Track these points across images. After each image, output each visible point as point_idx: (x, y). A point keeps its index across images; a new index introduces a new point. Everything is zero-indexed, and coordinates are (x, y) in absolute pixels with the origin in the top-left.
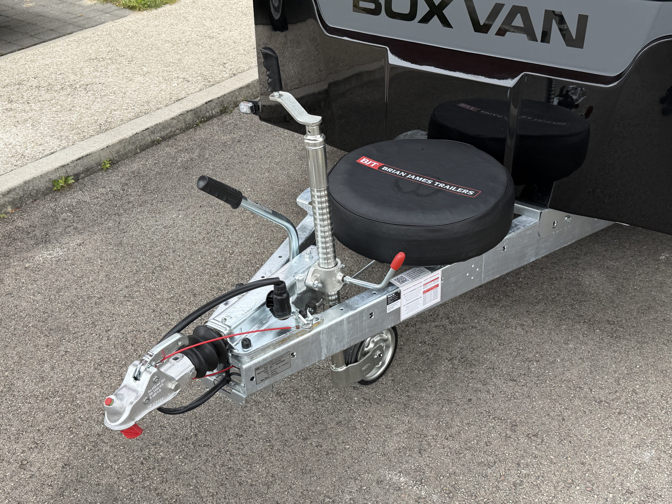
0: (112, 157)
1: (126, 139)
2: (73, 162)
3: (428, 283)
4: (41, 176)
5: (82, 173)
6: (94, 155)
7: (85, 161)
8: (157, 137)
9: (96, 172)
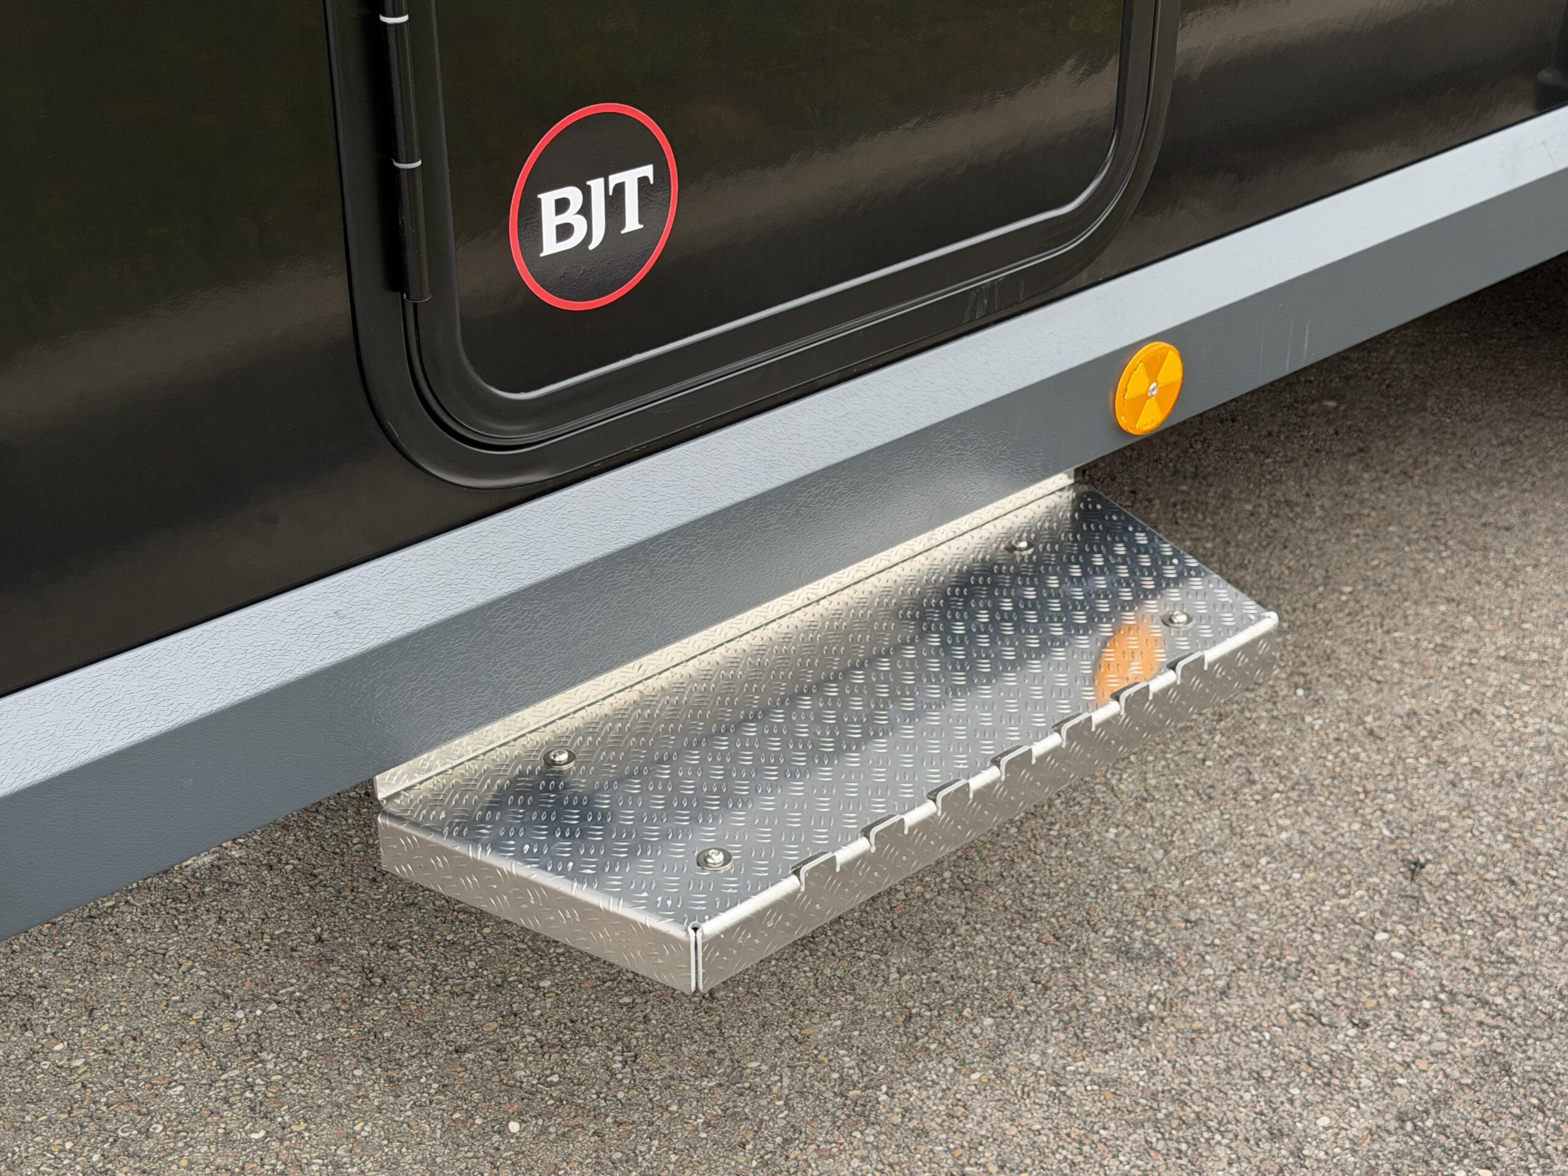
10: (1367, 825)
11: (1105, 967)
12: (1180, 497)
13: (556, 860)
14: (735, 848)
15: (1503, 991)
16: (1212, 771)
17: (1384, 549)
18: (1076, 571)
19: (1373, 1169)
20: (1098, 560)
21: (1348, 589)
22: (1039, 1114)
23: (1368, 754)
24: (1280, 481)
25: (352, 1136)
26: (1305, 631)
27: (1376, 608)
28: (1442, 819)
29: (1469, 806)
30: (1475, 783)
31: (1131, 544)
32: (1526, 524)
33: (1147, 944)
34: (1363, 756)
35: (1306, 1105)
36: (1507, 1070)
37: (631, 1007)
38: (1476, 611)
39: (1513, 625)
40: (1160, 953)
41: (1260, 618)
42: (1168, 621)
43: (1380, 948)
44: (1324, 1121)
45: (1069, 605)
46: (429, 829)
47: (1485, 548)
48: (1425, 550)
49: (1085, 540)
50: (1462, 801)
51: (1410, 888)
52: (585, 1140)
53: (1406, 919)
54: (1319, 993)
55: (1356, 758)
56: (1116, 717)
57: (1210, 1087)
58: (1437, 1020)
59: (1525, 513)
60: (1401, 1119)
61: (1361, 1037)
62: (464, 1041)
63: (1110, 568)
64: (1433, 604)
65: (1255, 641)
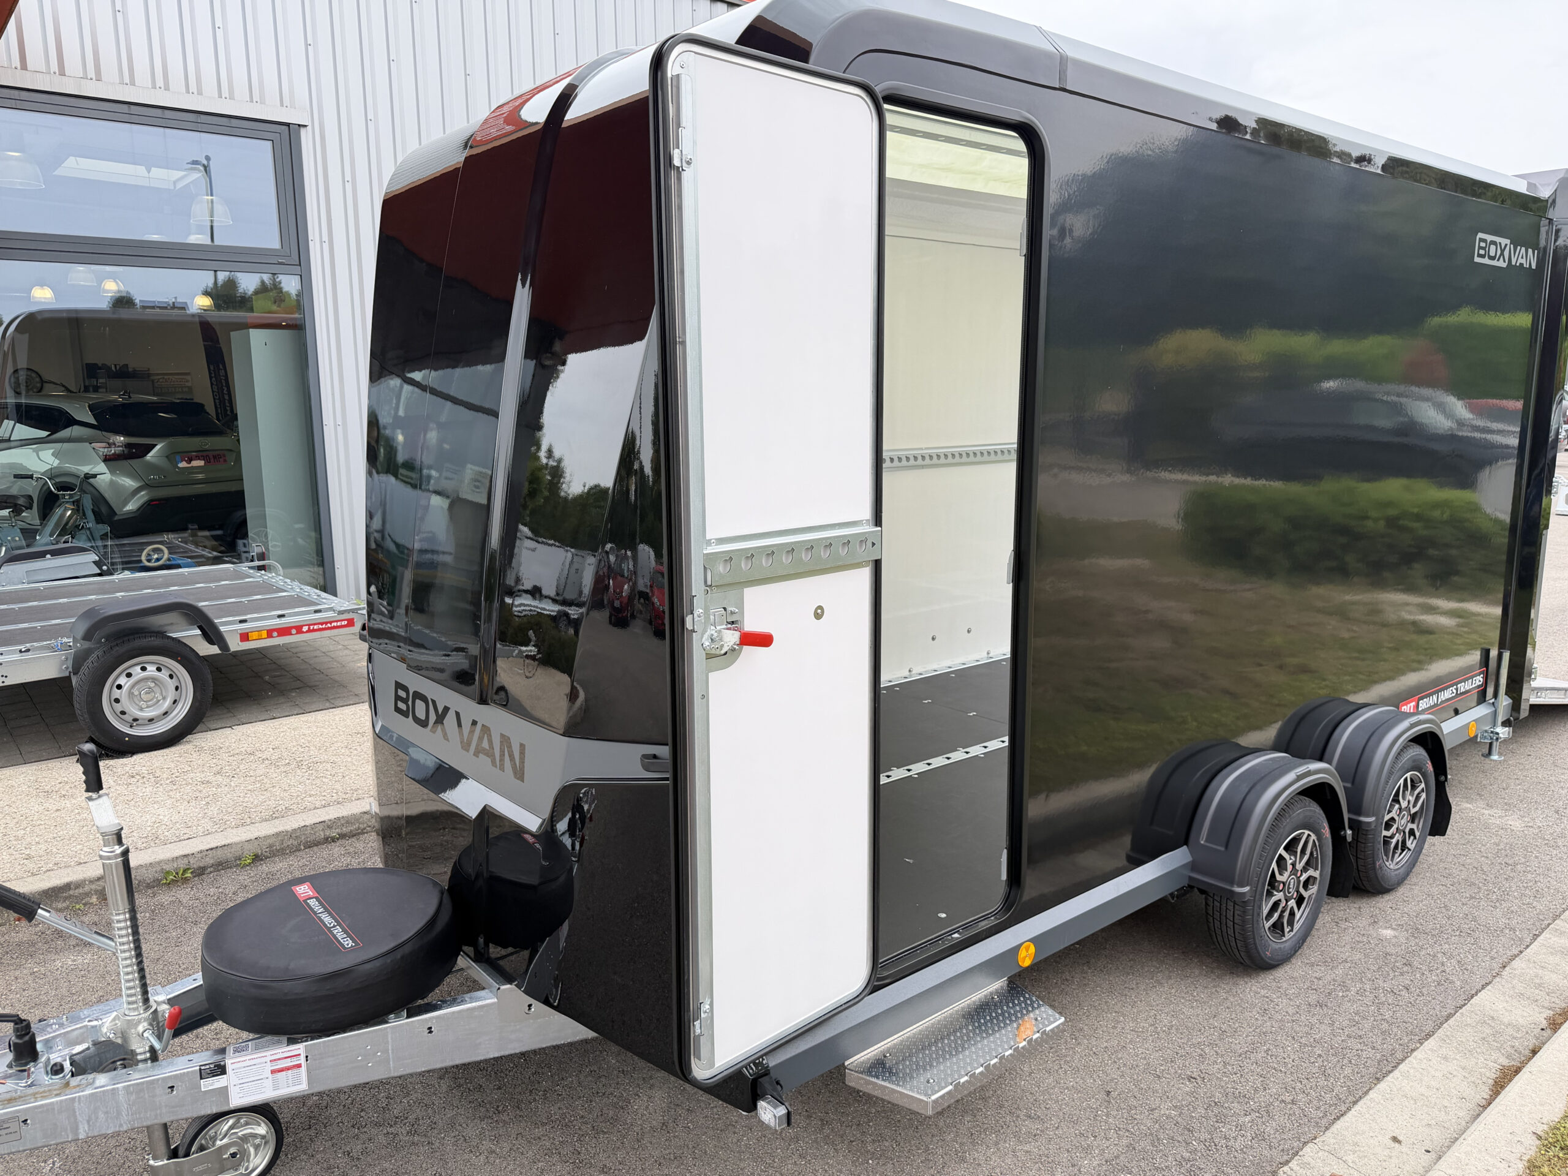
0: (260, 852)
1: (287, 832)
2: (201, 852)
3: (279, 1059)
4: (151, 864)
5: (211, 867)
6: (234, 846)
7: (219, 852)
8: (334, 833)
9: (231, 867)
10: (1094, 1080)
11: (1024, 1121)
12: (1034, 977)
13: (893, 1081)
14: (936, 1079)
15: (1133, 1128)
16: (1050, 1065)
17: (1096, 995)
18: (1011, 1005)
19: (1100, 1174)
20: (1016, 1002)
21: (1086, 1008)
22: (1010, 1160)
23: (1094, 1059)
25: (828, 1163)
26: (1073, 1022)
27: (1095, 1014)
28: (1116, 1079)
29: (1123, 1075)
30: (1125, 1068)
31: (1024, 997)
32: (1138, 988)
33: (1035, 1114)
35: (1081, 1158)
36: (1134, 1149)
37: (896, 1131)
38: (1124, 1015)
39: (1134, 1020)
40: (1039, 1117)
41: (1060, 1019)
42: (1036, 1019)
43: (1099, 1116)
44: (1086, 1162)
45: (1009, 1013)
46: (860, 1073)
47: (1126, 995)
48: (1108, 996)
49: (1012, 996)
50: (1121, 1074)
51: (1107, 1099)
52: (890, 1166)
53: (1106, 1108)
54: (1083, 1128)
55: (1091, 1061)
56: (1025, 1046)
57: (1055, 1153)
58: (1115, 1136)
59: (1137, 984)
60: (1106, 1162)
61: (1095, 1140)
62: (852, 1139)
63: (1020, 1004)
64: (1111, 1013)
65: (1058, 1025)
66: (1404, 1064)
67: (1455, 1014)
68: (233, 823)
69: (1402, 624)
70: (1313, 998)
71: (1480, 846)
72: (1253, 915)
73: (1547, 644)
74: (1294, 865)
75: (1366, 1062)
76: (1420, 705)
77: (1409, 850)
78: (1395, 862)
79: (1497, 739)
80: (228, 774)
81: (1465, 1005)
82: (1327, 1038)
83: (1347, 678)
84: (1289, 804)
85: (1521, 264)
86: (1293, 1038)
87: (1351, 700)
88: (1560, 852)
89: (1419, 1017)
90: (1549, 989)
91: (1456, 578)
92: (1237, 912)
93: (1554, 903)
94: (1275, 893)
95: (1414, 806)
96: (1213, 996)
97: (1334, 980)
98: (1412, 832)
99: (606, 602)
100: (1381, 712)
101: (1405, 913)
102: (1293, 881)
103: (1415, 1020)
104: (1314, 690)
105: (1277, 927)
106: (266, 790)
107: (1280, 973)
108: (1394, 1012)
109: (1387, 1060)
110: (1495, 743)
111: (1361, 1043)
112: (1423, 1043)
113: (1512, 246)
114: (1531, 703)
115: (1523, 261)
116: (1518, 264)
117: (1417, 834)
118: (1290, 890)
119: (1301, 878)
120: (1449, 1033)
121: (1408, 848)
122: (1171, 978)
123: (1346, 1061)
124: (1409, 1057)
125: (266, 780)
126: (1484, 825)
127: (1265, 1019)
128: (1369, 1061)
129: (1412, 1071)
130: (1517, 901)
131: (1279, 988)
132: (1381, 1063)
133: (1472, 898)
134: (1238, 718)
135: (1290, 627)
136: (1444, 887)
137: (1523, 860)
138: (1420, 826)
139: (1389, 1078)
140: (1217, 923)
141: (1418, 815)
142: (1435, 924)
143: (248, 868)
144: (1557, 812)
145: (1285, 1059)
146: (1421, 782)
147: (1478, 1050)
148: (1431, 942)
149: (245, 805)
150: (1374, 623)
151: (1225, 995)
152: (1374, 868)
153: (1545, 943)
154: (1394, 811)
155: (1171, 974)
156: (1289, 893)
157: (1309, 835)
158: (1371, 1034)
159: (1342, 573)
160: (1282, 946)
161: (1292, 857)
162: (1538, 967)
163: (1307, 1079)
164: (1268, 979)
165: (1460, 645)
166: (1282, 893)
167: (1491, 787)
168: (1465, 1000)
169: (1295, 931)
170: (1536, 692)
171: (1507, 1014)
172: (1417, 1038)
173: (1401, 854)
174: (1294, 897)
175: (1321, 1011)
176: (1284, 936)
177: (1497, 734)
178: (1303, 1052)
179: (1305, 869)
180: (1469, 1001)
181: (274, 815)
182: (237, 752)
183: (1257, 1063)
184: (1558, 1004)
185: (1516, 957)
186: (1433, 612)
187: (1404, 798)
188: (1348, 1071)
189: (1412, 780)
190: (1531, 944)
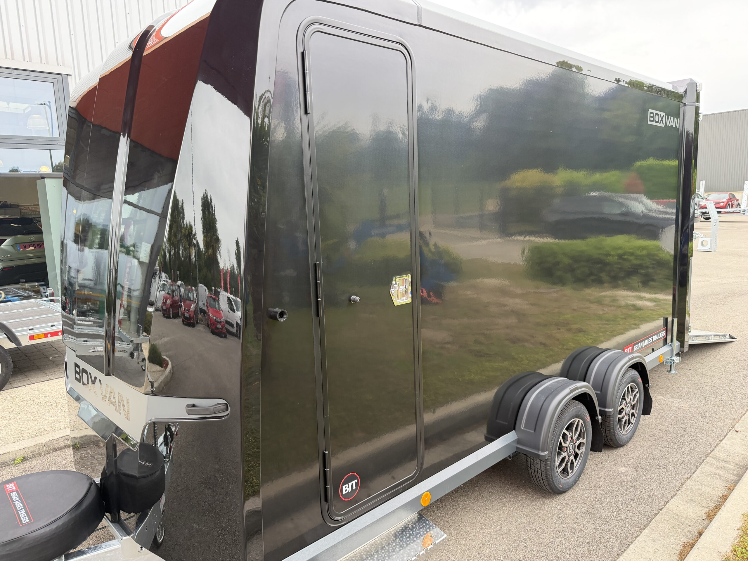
1: (42, 443)
6: (11, 453)
7: (2, 457)
9: (9, 465)
17: (471, 514)
18: (418, 528)
20: (421, 526)
21: (465, 522)
24: (454, 502)
26: (458, 530)
27: (469, 525)
30: (484, 557)
31: (426, 523)
32: (493, 508)
34: (467, 553)
38: (485, 525)
39: (490, 527)
41: (444, 535)
42: (431, 536)
45: (417, 534)
47: (486, 513)
48: (477, 514)
49: (419, 523)
56: (424, 553)
59: (493, 506)
63: (423, 527)
64: (478, 524)
65: (443, 539)
66: (632, 545)
67: (658, 514)
68: (13, 440)
69: (627, 306)
70: (584, 509)
71: (668, 418)
72: (551, 466)
73: (696, 313)
74: (571, 437)
75: (612, 545)
76: (634, 348)
77: (632, 423)
78: (625, 431)
79: (674, 363)
80: (17, 412)
81: (663, 508)
82: (592, 532)
83: (601, 334)
84: (567, 405)
85: (672, 125)
86: (574, 533)
87: (600, 347)
88: (707, 420)
89: (640, 516)
90: (706, 496)
91: (651, 283)
92: (542, 465)
93: (706, 448)
94: (563, 453)
95: (633, 401)
96: (532, 511)
97: (596, 498)
98: (633, 414)
99: (180, 314)
100: (614, 353)
101: (631, 457)
102: (572, 445)
103: (637, 518)
104: (585, 341)
105: (565, 471)
106: (35, 420)
107: (567, 495)
108: (627, 514)
109: (623, 543)
110: (673, 365)
111: (609, 534)
112: (642, 531)
113: (666, 116)
114: (689, 343)
115: (672, 124)
116: (670, 125)
117: (636, 415)
118: (571, 451)
119: (576, 444)
120: (655, 525)
121: (631, 423)
122: (510, 502)
123: (602, 545)
124: (635, 540)
125: (37, 415)
126: (669, 407)
127: (559, 522)
128: (614, 545)
129: (636, 549)
130: (687, 448)
131: (567, 504)
132: (620, 545)
133: (665, 447)
134: (547, 357)
135: (574, 310)
136: (651, 442)
137: (690, 425)
138: (637, 411)
139: (624, 554)
140: (533, 471)
141: (636, 405)
142: (646, 463)
143: (19, 465)
144: (705, 399)
145: (569, 546)
146: (636, 388)
147: (671, 534)
148: (645, 473)
149: (22, 429)
150: (614, 306)
151: (538, 510)
152: (615, 435)
153: (702, 470)
154: (623, 404)
155: (511, 499)
156: (570, 452)
157: (579, 421)
158: (615, 528)
159: (599, 282)
160: (568, 481)
161: (571, 433)
162: (699, 484)
163: (581, 557)
164: (561, 499)
165: (654, 315)
166: (566, 453)
167: (672, 387)
168: (663, 505)
169: (574, 472)
170: (691, 338)
171: (685, 512)
172: (639, 529)
173: (628, 426)
174: (573, 454)
175: (589, 516)
176: (569, 475)
177: (674, 360)
178: (579, 541)
179: (578, 439)
180: (665, 506)
181: (37, 435)
182: (25, 399)
183: (555, 550)
184: (710, 504)
185: (688, 479)
186: (642, 299)
187: (628, 397)
188: (603, 551)
189: (631, 388)
190: (695, 471)
